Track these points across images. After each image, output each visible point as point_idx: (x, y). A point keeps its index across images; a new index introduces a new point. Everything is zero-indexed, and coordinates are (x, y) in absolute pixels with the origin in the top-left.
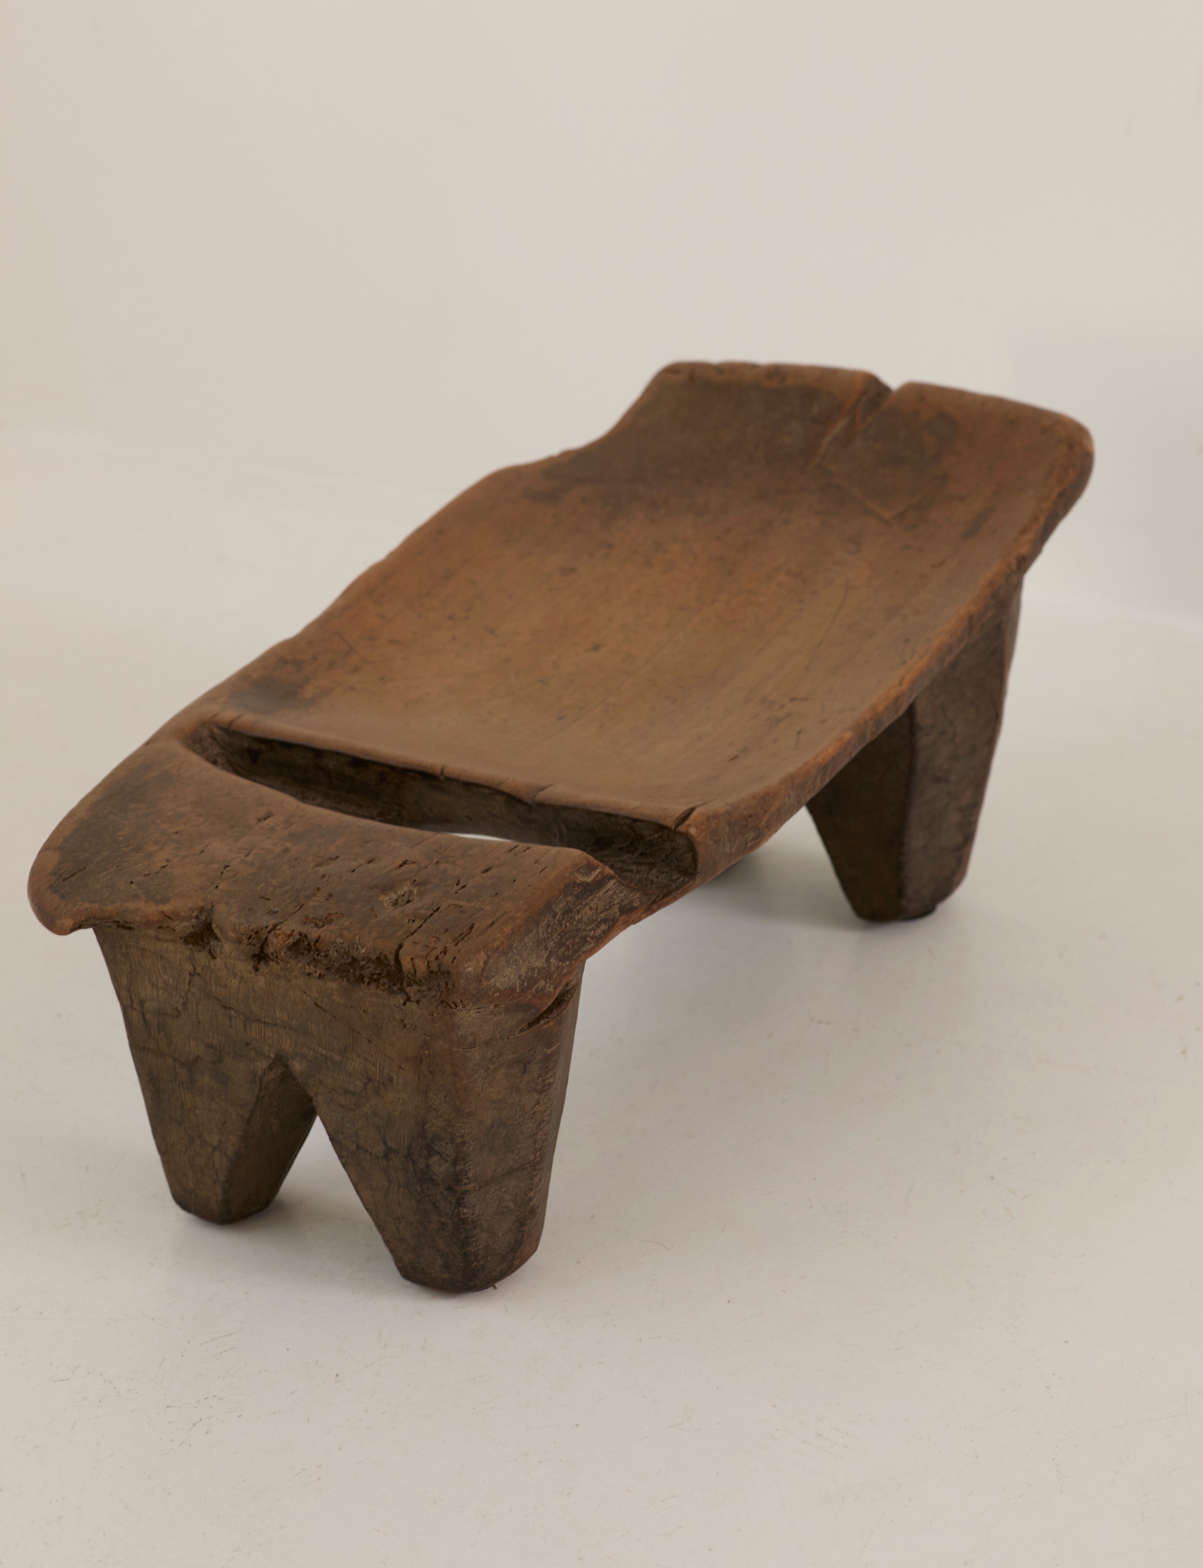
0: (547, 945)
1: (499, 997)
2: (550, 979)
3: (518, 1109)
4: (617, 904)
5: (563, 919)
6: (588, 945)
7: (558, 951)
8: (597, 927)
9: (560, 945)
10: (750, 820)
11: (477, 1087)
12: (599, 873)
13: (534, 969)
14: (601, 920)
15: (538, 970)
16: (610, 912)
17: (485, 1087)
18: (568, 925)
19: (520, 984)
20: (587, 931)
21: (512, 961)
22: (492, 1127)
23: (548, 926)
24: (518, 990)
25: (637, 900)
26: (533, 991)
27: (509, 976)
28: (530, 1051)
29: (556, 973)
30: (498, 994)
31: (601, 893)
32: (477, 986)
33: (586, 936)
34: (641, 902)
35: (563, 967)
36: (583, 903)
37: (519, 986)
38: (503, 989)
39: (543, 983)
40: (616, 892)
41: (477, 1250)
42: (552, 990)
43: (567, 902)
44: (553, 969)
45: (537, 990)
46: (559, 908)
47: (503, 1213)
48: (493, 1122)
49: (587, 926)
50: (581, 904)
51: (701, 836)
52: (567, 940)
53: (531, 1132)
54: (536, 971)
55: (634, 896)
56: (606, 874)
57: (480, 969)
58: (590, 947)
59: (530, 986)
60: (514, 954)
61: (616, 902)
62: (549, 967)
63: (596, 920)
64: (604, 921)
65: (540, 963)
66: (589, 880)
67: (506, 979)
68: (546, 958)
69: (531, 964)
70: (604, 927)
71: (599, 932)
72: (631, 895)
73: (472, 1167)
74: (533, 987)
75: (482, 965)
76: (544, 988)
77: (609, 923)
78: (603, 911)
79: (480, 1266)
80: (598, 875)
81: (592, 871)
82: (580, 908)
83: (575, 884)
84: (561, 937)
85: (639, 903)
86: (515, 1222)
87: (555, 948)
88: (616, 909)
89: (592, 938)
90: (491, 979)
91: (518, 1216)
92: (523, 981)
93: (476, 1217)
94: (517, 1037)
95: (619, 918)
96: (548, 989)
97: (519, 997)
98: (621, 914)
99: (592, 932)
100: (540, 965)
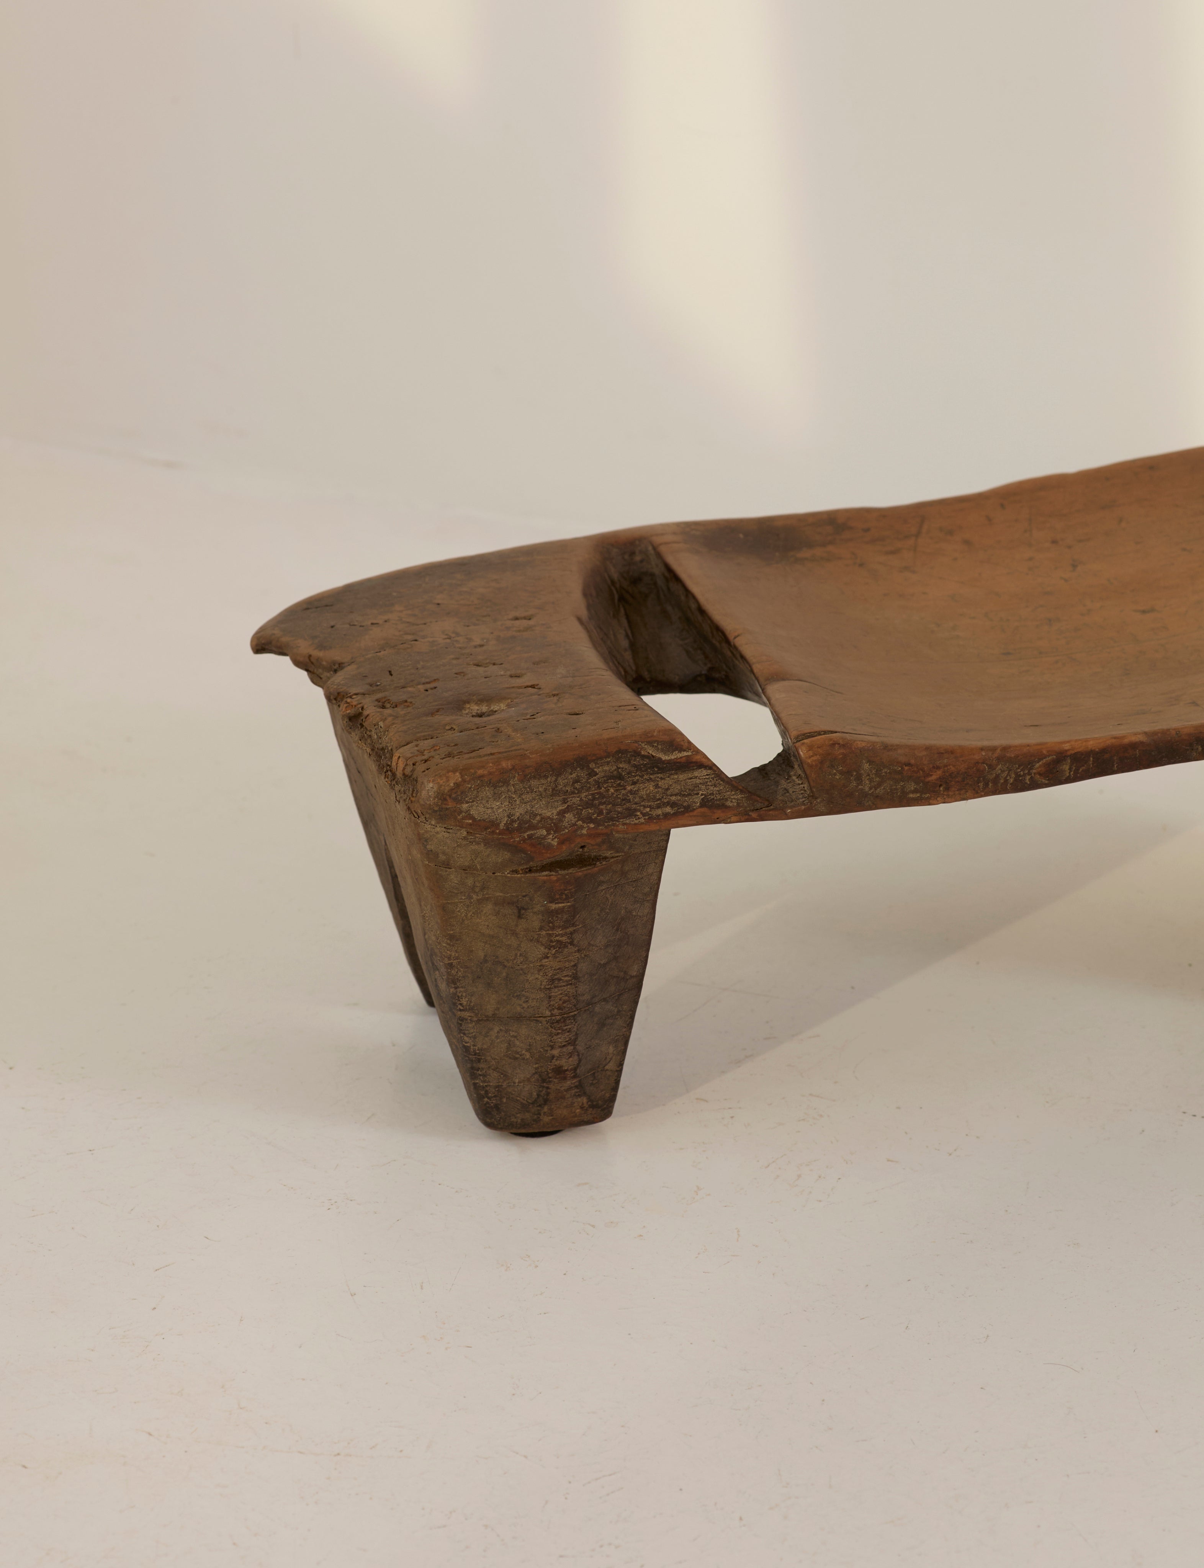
0: (567, 799)
1: (470, 825)
2: (555, 832)
3: (519, 955)
4: (702, 795)
5: (605, 782)
6: (634, 820)
7: (582, 810)
8: (658, 807)
9: (588, 805)
10: (906, 768)
11: (459, 911)
12: (685, 756)
13: (536, 815)
14: (668, 802)
15: (542, 818)
16: (687, 798)
17: (469, 915)
18: (612, 790)
19: (507, 822)
20: (641, 806)
21: (504, 796)
22: (486, 961)
23: (576, 781)
24: (502, 826)
25: (734, 800)
26: (526, 835)
27: (495, 809)
28: (524, 896)
29: (567, 829)
30: (470, 821)
31: (682, 777)
32: (439, 803)
33: (636, 810)
34: (738, 804)
35: (582, 827)
36: (645, 777)
37: (505, 824)
38: (479, 818)
39: (544, 832)
40: (707, 782)
41: (486, 1086)
42: (555, 843)
43: (619, 768)
44: (565, 824)
45: (530, 837)
46: (601, 771)
47: (516, 1059)
48: (485, 956)
49: (642, 801)
50: (642, 776)
51: (813, 758)
52: (601, 804)
53: (541, 985)
54: (538, 818)
55: (734, 795)
56: (694, 760)
57: (447, 789)
58: (637, 822)
59: (520, 829)
60: (508, 791)
61: (701, 792)
62: (561, 821)
63: (659, 799)
64: (673, 805)
65: (550, 813)
66: (665, 758)
67: (490, 811)
68: (560, 811)
69: (534, 809)
70: (668, 809)
71: (659, 812)
72: (728, 793)
73: (464, 994)
74: (526, 832)
75: (452, 785)
76: (544, 838)
77: (679, 809)
78: (676, 795)
79: (492, 1104)
80: (681, 758)
81: (675, 751)
82: (638, 780)
83: (637, 754)
84: (594, 799)
85: (735, 804)
86: (534, 1074)
87: (579, 806)
88: (698, 800)
89: (644, 815)
90: (463, 803)
91: (536, 1069)
92: (513, 821)
93: (478, 1050)
94: (506, 876)
95: (697, 808)
96: (549, 841)
97: (499, 834)
98: (702, 806)
99: (648, 809)
100: (549, 814)
